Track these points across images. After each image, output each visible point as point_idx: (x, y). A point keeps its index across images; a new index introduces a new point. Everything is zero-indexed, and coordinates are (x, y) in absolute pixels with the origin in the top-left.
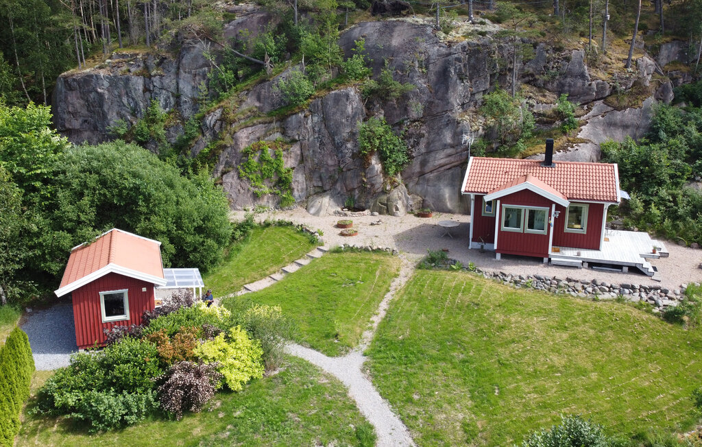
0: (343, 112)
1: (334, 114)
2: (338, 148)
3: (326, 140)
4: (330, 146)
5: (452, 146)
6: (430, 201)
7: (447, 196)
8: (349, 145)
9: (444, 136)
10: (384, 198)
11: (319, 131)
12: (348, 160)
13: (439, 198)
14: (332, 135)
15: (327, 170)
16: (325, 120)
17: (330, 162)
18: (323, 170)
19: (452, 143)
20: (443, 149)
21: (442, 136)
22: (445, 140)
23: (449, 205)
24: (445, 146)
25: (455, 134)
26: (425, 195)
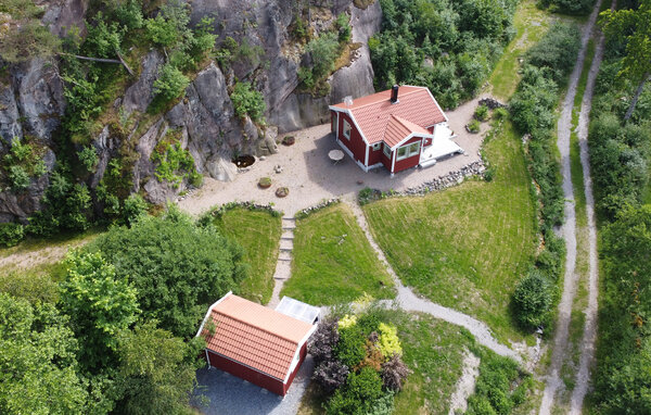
0: (215, 89)
1: (209, 93)
2: (216, 118)
3: (206, 115)
4: (210, 119)
5: (288, 81)
6: (283, 127)
7: (293, 118)
8: (226, 113)
9: (281, 75)
10: (263, 142)
11: (198, 110)
12: (227, 124)
13: (289, 122)
14: (210, 111)
15: (211, 138)
16: (201, 99)
17: (213, 131)
18: (208, 140)
19: (288, 78)
20: (283, 85)
21: (279, 76)
22: (283, 78)
23: (296, 124)
24: (283, 83)
25: (288, 71)
26: (277, 124)
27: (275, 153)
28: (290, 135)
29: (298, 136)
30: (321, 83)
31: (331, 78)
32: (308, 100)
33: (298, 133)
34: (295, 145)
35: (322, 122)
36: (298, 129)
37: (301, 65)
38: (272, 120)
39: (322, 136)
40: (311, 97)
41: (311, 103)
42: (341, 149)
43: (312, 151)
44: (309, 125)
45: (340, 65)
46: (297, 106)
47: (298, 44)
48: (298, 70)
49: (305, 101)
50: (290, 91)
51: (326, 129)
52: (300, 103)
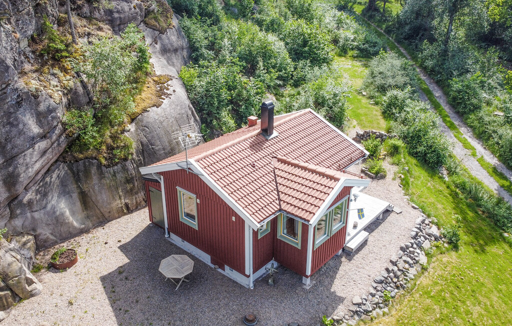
5: (43, 137)
6: (45, 232)
9: (24, 125)
13: (58, 220)
19: (41, 131)
20: (32, 146)
21: (21, 126)
22: (30, 129)
24: (33, 141)
25: (41, 117)
26: (32, 230)
27: (31, 295)
28: (65, 246)
29: (82, 245)
30: (114, 137)
31: (132, 127)
32: (94, 170)
33: (83, 239)
34: (79, 266)
35: (129, 210)
36: (82, 232)
37: (68, 107)
38: (18, 223)
39: (135, 234)
40: (100, 165)
41: (101, 175)
42: (181, 251)
43: (120, 271)
44: (103, 220)
45: (143, 105)
46: (72, 187)
47: (56, 71)
48: (63, 115)
49: (87, 173)
50: (51, 156)
51: (139, 220)
52: (77, 179)
